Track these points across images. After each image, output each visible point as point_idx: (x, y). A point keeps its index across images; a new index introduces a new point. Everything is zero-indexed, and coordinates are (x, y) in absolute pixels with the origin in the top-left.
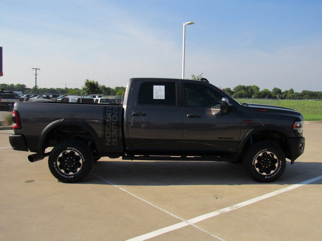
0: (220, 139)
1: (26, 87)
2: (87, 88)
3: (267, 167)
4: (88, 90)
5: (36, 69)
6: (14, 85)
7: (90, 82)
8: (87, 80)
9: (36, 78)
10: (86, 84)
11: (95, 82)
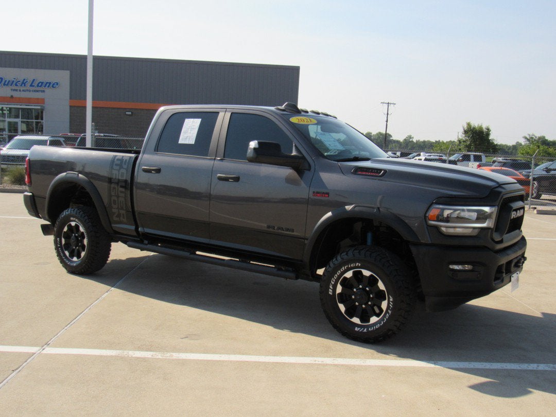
0: (271, 230)
1: (391, 138)
2: (467, 141)
3: (364, 306)
4: (469, 143)
5: (388, 103)
6: (371, 133)
7: (474, 128)
8: (469, 124)
9: (387, 121)
10: (466, 132)
11: (484, 127)
